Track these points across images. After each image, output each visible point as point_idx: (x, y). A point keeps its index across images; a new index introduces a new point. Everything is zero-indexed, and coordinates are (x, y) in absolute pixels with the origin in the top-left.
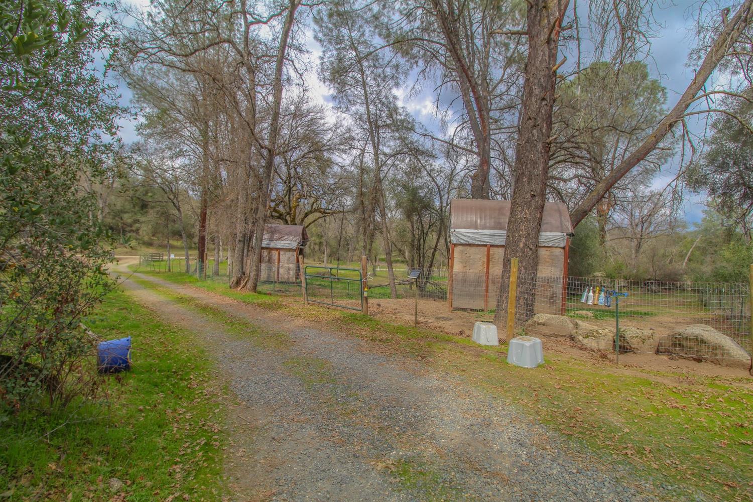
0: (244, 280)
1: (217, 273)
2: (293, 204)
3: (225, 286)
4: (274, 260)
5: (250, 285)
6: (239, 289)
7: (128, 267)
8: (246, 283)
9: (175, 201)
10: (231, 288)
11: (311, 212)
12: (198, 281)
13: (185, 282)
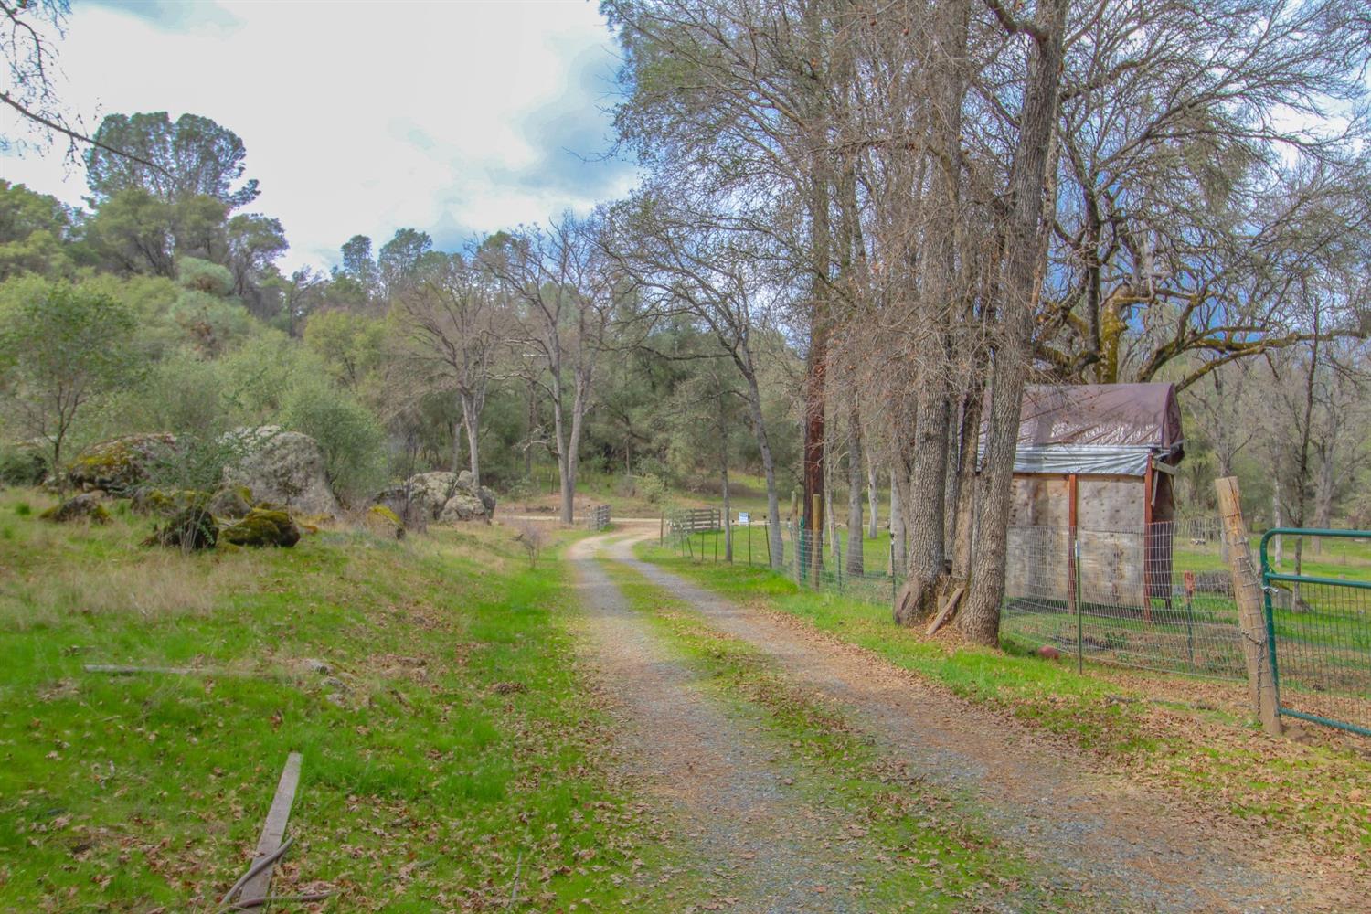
0: (948, 593)
1: (857, 569)
2: (1106, 327)
3: (879, 612)
4: (1056, 520)
5: (971, 615)
6: (930, 628)
7: (635, 547)
8: (956, 606)
9: (739, 350)
10: (899, 621)
11: (1180, 346)
12: (795, 592)
13: (757, 595)
